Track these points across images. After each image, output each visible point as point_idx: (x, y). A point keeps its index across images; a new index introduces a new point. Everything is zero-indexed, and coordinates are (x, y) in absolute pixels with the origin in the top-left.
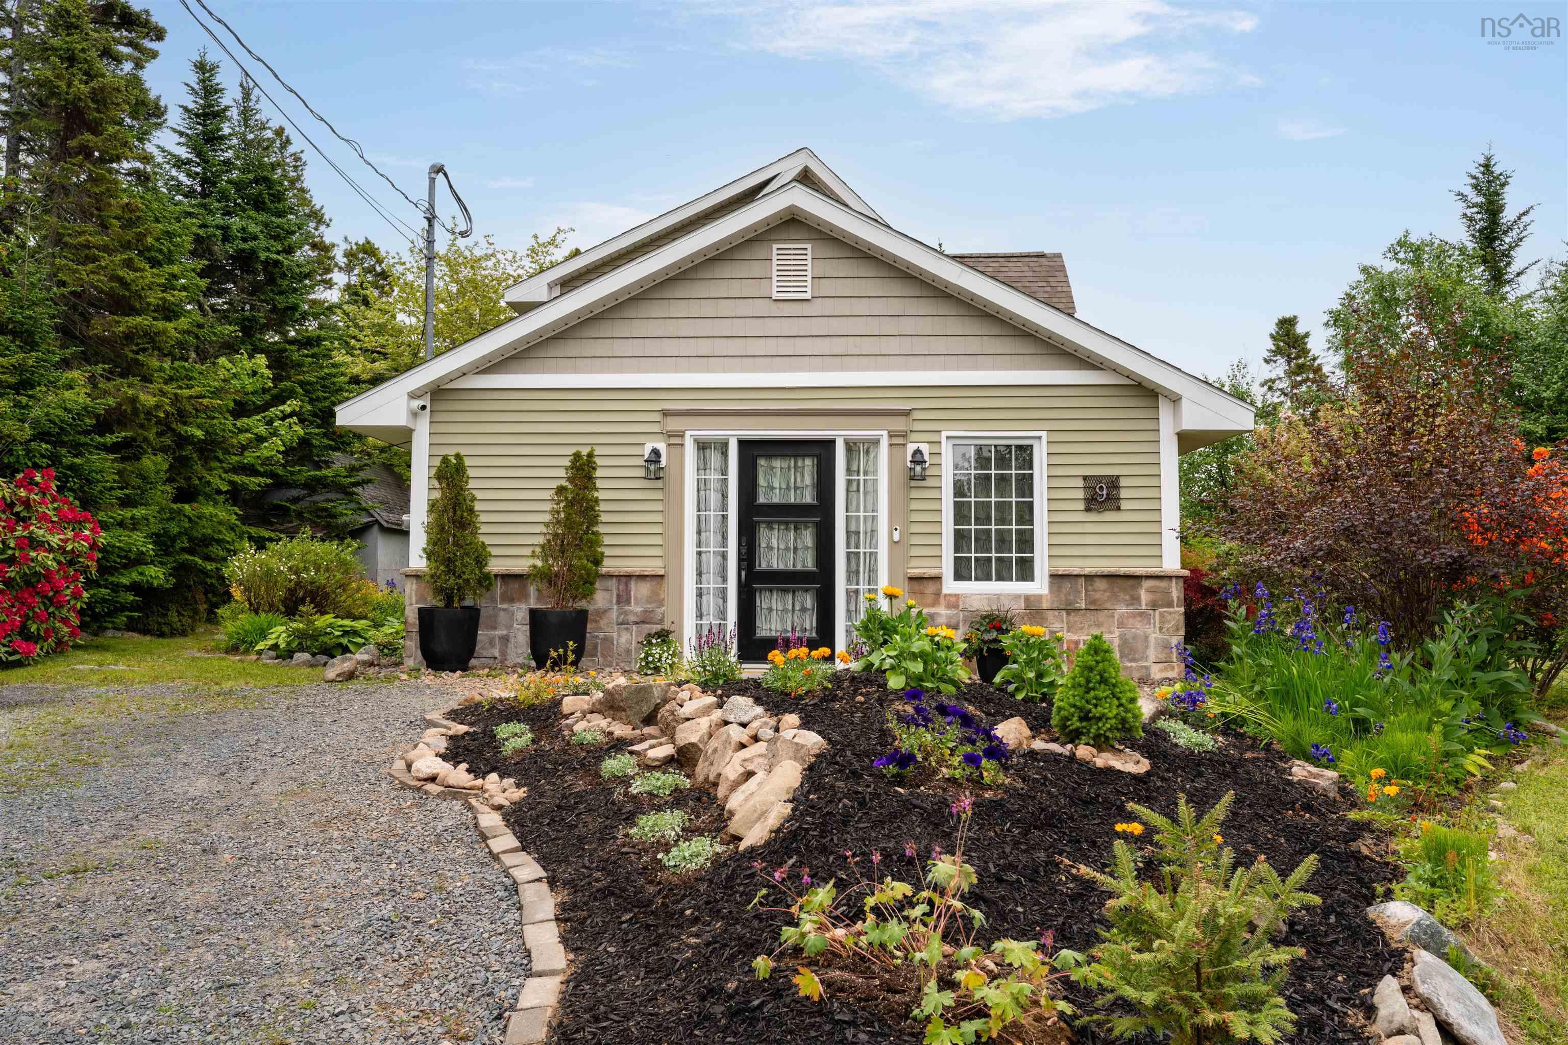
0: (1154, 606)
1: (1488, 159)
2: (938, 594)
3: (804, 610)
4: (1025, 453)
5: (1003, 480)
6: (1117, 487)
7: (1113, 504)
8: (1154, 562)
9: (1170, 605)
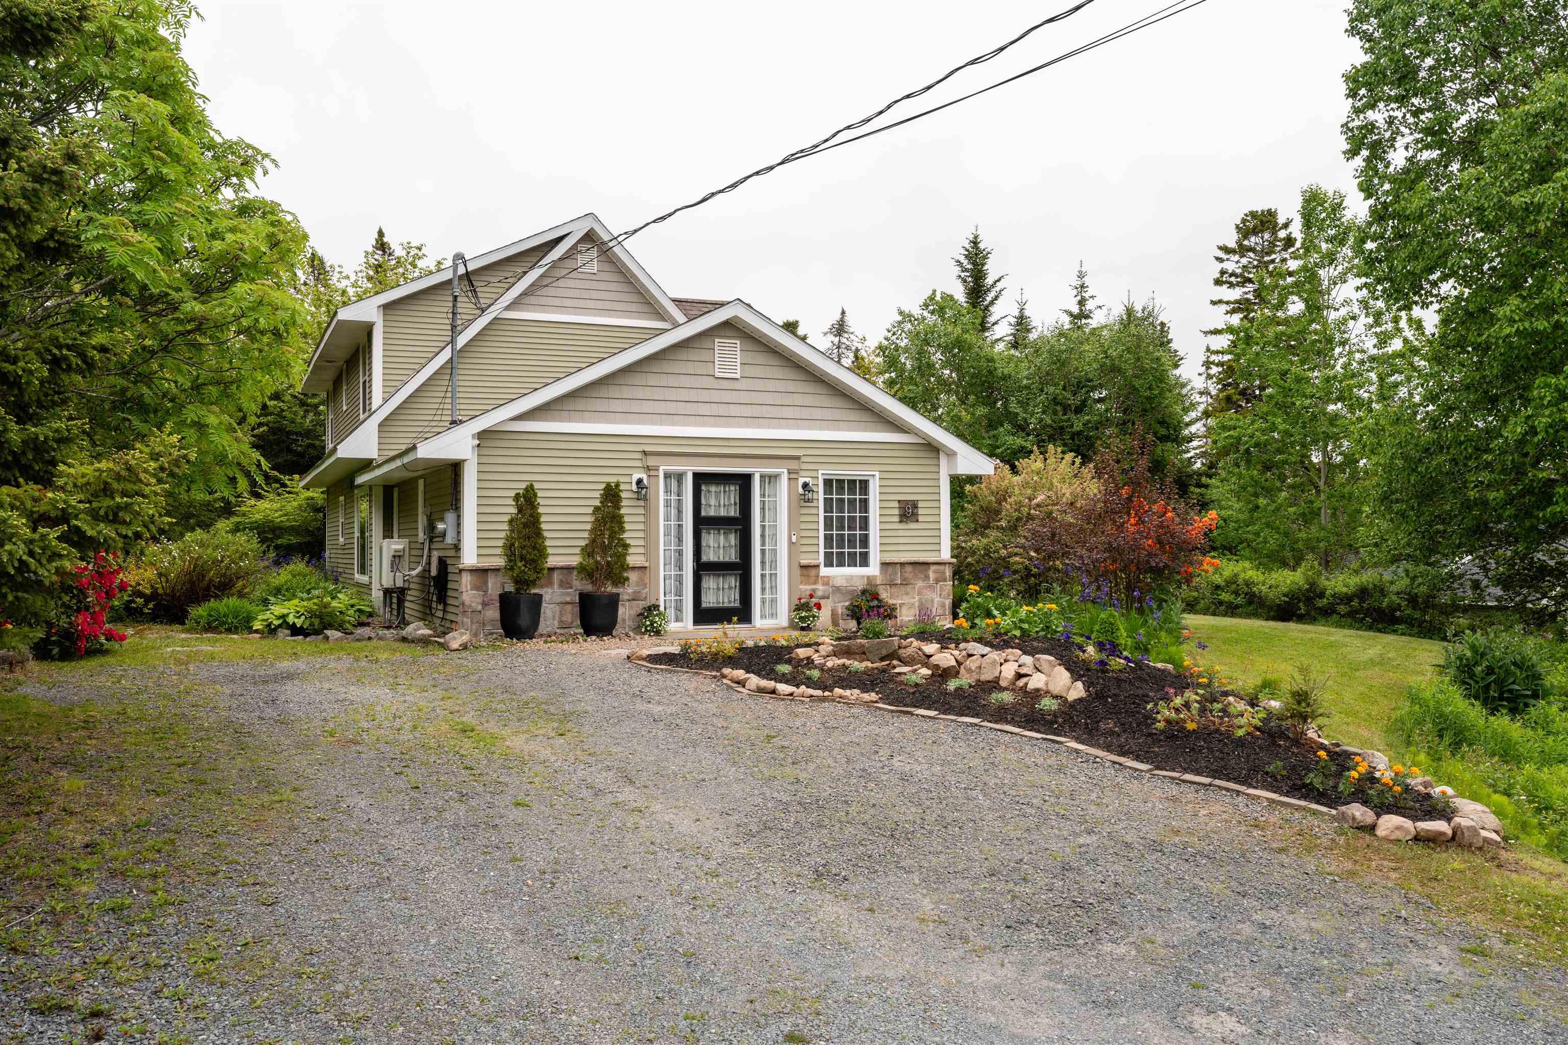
0: (937, 581)
1: (976, 237)
2: (817, 576)
3: (730, 588)
4: (864, 485)
5: (852, 502)
6: (916, 507)
7: (913, 518)
8: (936, 554)
9: (945, 580)
